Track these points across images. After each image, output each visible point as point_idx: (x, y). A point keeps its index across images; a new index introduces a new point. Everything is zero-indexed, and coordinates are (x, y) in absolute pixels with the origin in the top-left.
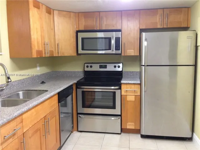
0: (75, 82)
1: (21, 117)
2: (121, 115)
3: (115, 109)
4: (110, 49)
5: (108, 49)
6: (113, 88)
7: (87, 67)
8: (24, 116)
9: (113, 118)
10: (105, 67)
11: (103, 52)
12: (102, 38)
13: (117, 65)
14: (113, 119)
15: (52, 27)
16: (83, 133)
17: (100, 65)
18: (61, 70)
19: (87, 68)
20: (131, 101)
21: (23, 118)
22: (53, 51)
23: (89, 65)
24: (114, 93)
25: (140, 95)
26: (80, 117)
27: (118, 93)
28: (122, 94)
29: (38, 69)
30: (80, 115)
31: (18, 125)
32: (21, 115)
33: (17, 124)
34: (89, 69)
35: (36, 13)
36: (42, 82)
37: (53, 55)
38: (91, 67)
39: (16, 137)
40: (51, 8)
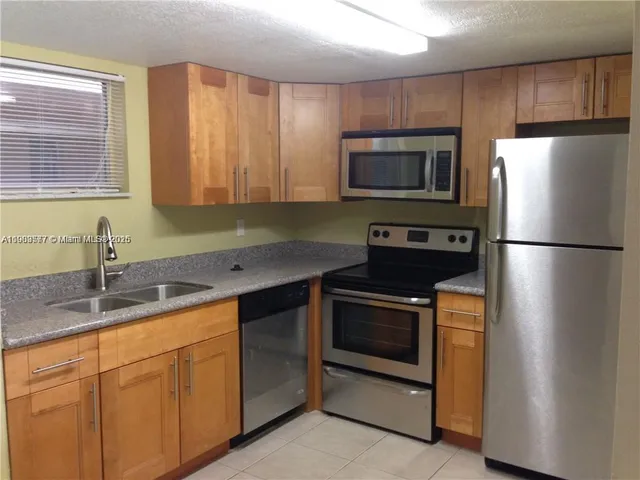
0: (319, 273)
1: (93, 337)
2: (432, 387)
3: (417, 364)
4: (421, 186)
5: (417, 184)
6: (414, 300)
7: (376, 234)
8: (104, 336)
9: (413, 392)
10: (424, 237)
11: (402, 194)
12: (399, 154)
13: (458, 234)
14: (414, 395)
15: (269, 129)
16: (334, 420)
17: (409, 232)
18: (315, 240)
19: (376, 239)
20: (463, 348)
21: (101, 339)
22: (268, 190)
23: (381, 229)
24: (415, 316)
25: (484, 333)
26: (326, 372)
27: (426, 317)
28: (438, 323)
29: (240, 232)
30: (328, 368)
31: (83, 352)
32: (97, 330)
33: (81, 350)
34: (380, 241)
35: (214, 98)
36: (235, 266)
37: (269, 198)
38: (386, 234)
39: (74, 376)
40: (268, 81)
